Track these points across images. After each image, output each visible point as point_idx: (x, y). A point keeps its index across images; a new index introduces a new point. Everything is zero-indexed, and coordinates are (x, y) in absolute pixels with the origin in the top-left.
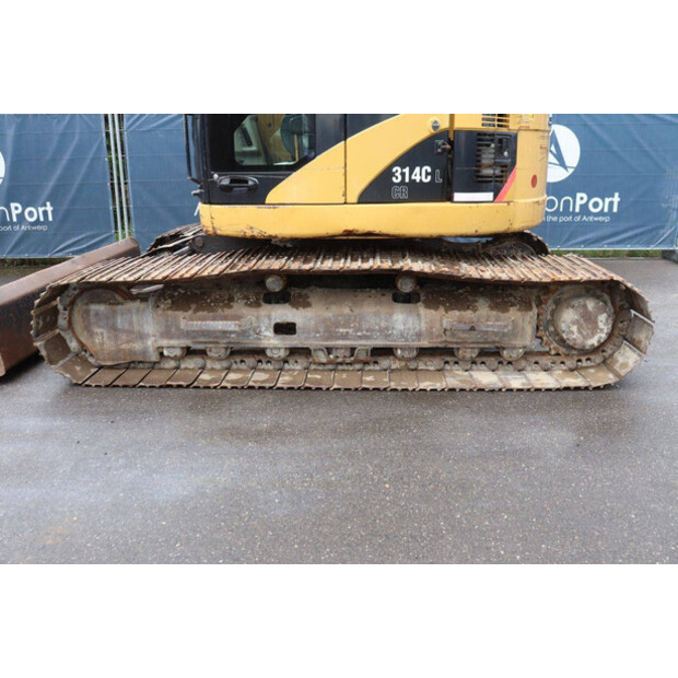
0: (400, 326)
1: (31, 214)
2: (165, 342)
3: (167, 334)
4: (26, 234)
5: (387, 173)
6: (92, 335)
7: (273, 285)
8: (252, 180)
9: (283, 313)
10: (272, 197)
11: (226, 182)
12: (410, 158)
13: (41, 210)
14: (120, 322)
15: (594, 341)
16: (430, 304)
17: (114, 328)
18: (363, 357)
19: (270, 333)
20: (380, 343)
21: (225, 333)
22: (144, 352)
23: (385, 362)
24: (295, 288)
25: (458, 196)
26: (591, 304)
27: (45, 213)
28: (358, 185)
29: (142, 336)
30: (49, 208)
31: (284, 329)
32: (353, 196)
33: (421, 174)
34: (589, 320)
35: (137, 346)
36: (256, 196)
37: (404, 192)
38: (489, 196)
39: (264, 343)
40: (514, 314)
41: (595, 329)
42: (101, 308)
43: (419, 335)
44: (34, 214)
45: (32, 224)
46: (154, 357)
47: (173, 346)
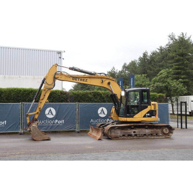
0: (147, 131)
1: (59, 122)
2: (121, 134)
3: (121, 133)
4: (58, 126)
5: (145, 114)
6: (112, 134)
7: (133, 127)
8: (132, 115)
9: (134, 130)
10: (134, 117)
11: (129, 115)
12: (147, 113)
13: (62, 121)
14: (116, 132)
15: (167, 133)
16: (150, 129)
17: (115, 133)
18: (142, 135)
19: (133, 133)
20: (145, 133)
21: (128, 132)
22: (118, 135)
23: (145, 136)
24: (136, 127)
25: (152, 117)
26: (166, 128)
27: (62, 122)
28: (143, 116)
29: (118, 134)
30: (63, 121)
31: (134, 132)
32: (142, 117)
33: (148, 115)
34: (166, 130)
35: (117, 135)
36: (132, 117)
37: (147, 116)
38: (155, 117)
39: (132, 134)
40: (158, 130)
41: (167, 131)
42: (113, 130)
43: (149, 132)
44: (60, 122)
45: (60, 124)
46: (119, 136)
47: (121, 135)
